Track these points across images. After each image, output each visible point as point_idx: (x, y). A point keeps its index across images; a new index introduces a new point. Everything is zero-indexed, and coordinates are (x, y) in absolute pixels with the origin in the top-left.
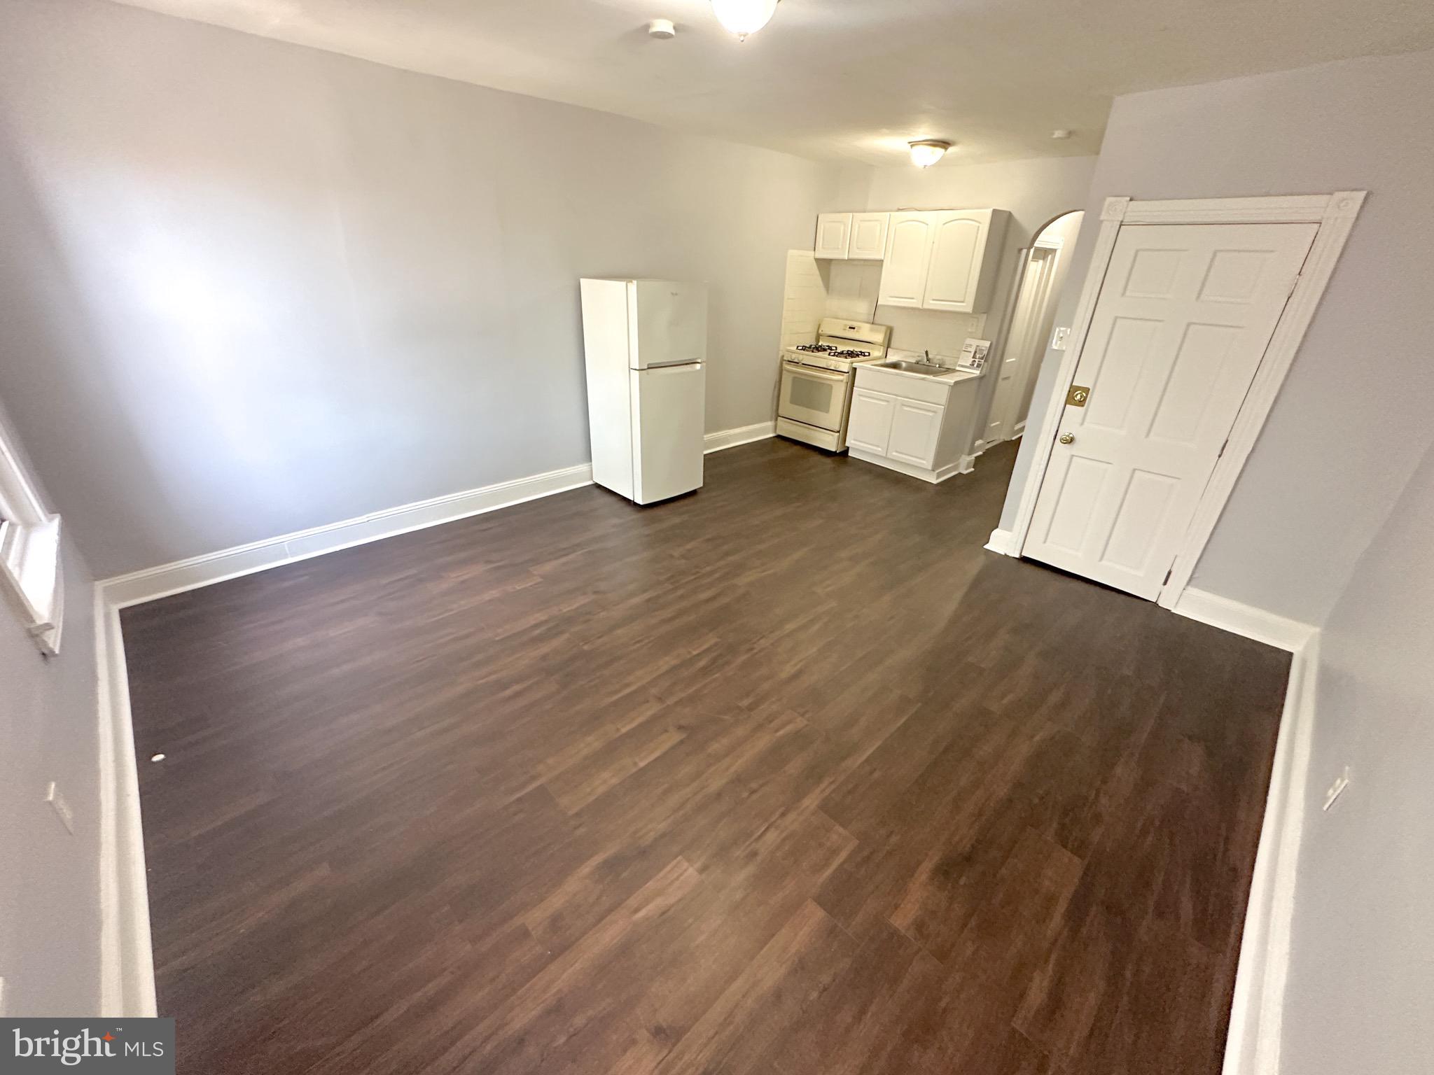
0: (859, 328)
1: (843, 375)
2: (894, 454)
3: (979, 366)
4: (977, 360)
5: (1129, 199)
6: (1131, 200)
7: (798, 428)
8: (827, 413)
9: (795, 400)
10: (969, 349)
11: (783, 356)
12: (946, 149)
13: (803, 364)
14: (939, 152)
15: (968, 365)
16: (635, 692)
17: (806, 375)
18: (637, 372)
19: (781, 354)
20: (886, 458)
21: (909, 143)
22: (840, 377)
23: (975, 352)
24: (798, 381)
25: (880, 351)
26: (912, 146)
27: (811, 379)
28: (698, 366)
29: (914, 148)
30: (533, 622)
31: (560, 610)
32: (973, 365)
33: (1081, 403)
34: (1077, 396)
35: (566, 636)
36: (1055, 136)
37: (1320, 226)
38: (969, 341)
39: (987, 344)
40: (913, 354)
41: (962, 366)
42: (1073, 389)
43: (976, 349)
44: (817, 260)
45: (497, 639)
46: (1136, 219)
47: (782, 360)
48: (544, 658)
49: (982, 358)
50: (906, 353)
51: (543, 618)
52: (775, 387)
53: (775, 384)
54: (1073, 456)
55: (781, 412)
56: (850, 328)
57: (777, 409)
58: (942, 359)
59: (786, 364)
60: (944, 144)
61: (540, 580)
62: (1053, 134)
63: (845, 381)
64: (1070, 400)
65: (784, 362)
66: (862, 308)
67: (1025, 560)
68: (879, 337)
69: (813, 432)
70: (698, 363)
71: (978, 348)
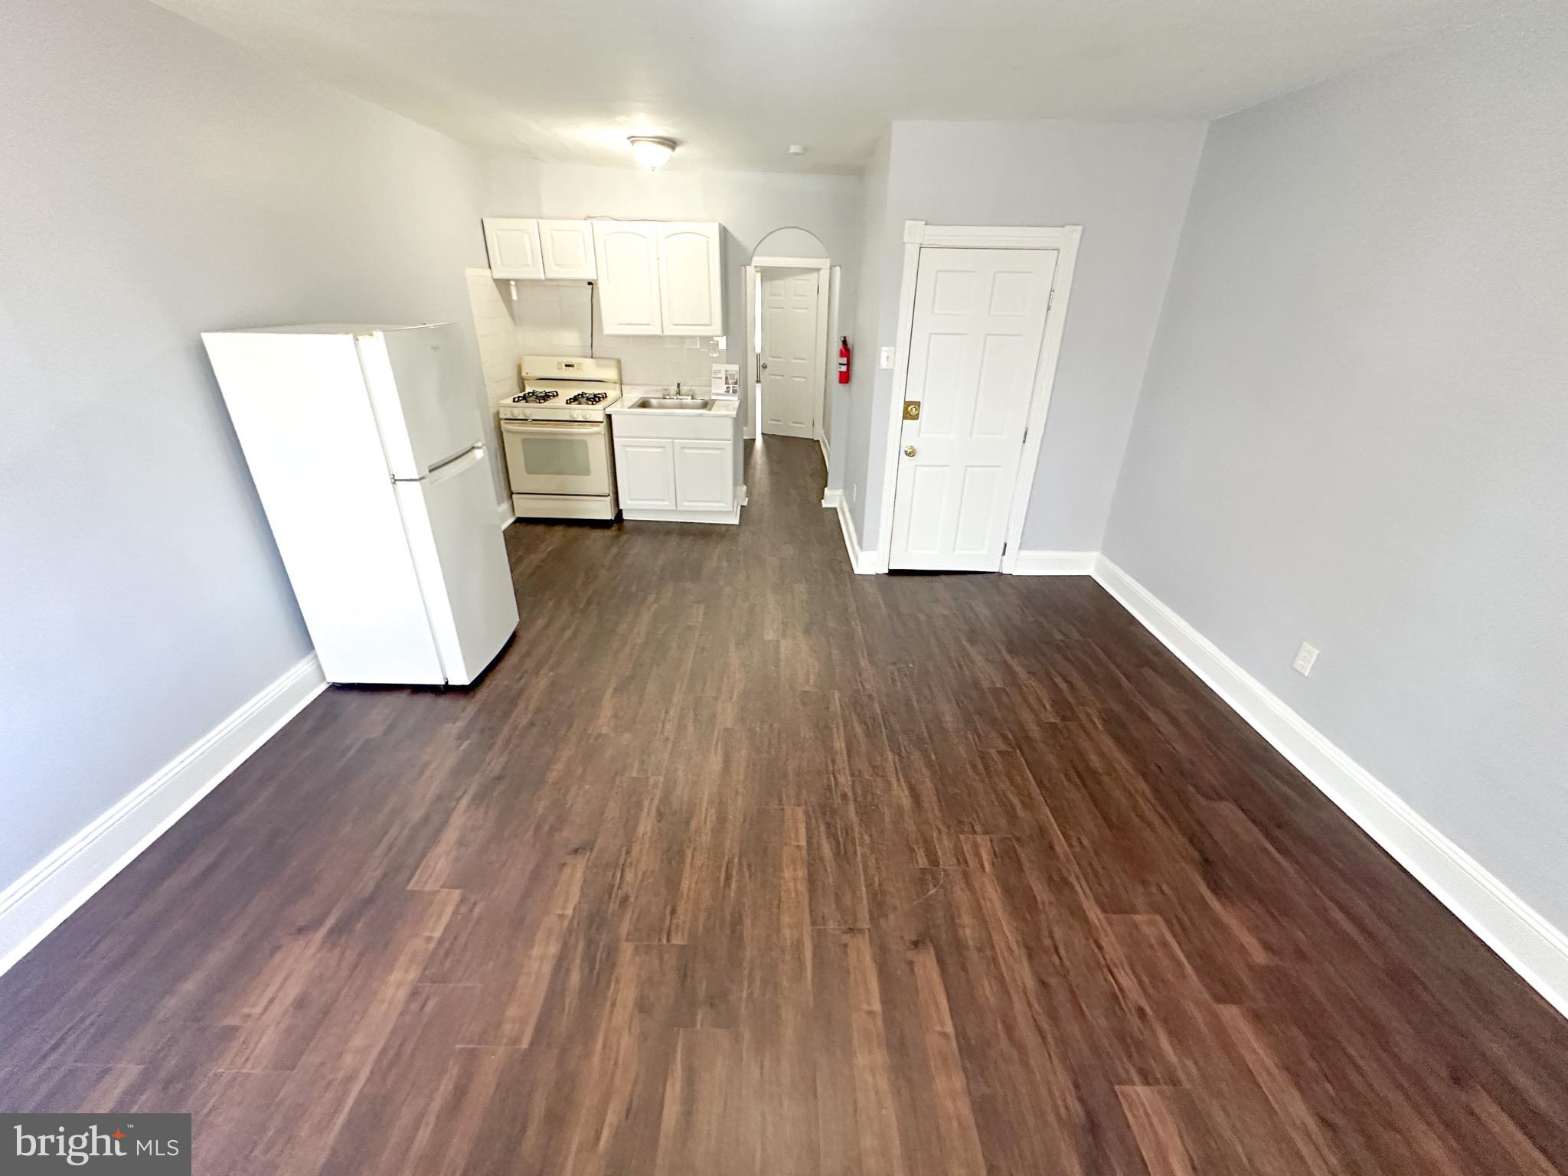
0: (580, 364)
1: (598, 426)
2: (686, 504)
3: (735, 392)
4: (731, 386)
5: (924, 223)
6: (926, 224)
7: (550, 502)
8: (588, 475)
9: (531, 469)
10: (719, 375)
11: (498, 413)
12: (673, 148)
13: (534, 420)
14: (667, 151)
15: (724, 392)
16: (817, 947)
17: (537, 433)
18: (417, 483)
19: (492, 411)
20: (677, 511)
21: (629, 138)
22: (595, 429)
23: (727, 378)
24: (528, 442)
25: (615, 389)
26: (632, 142)
27: (553, 437)
28: (479, 454)
29: (635, 144)
30: (547, 968)
31: (562, 917)
32: (728, 391)
33: (916, 417)
34: (911, 411)
35: (627, 949)
36: (792, 151)
37: (1059, 253)
38: (716, 367)
39: (736, 368)
40: (654, 388)
41: (718, 394)
42: (907, 404)
43: (726, 374)
44: (496, 281)
45: (525, 1045)
46: (932, 242)
47: (498, 420)
48: (643, 1007)
49: (736, 383)
50: (647, 388)
51: (553, 949)
52: (496, 457)
53: (496, 452)
54: (917, 466)
55: (513, 489)
56: (566, 366)
57: (510, 488)
58: (690, 390)
59: (506, 423)
60: (671, 143)
61: (457, 894)
62: (789, 149)
63: (603, 433)
64: (907, 415)
65: (502, 422)
66: (571, 339)
67: (893, 573)
68: (611, 374)
69: (572, 504)
70: (478, 448)
71: (728, 373)
